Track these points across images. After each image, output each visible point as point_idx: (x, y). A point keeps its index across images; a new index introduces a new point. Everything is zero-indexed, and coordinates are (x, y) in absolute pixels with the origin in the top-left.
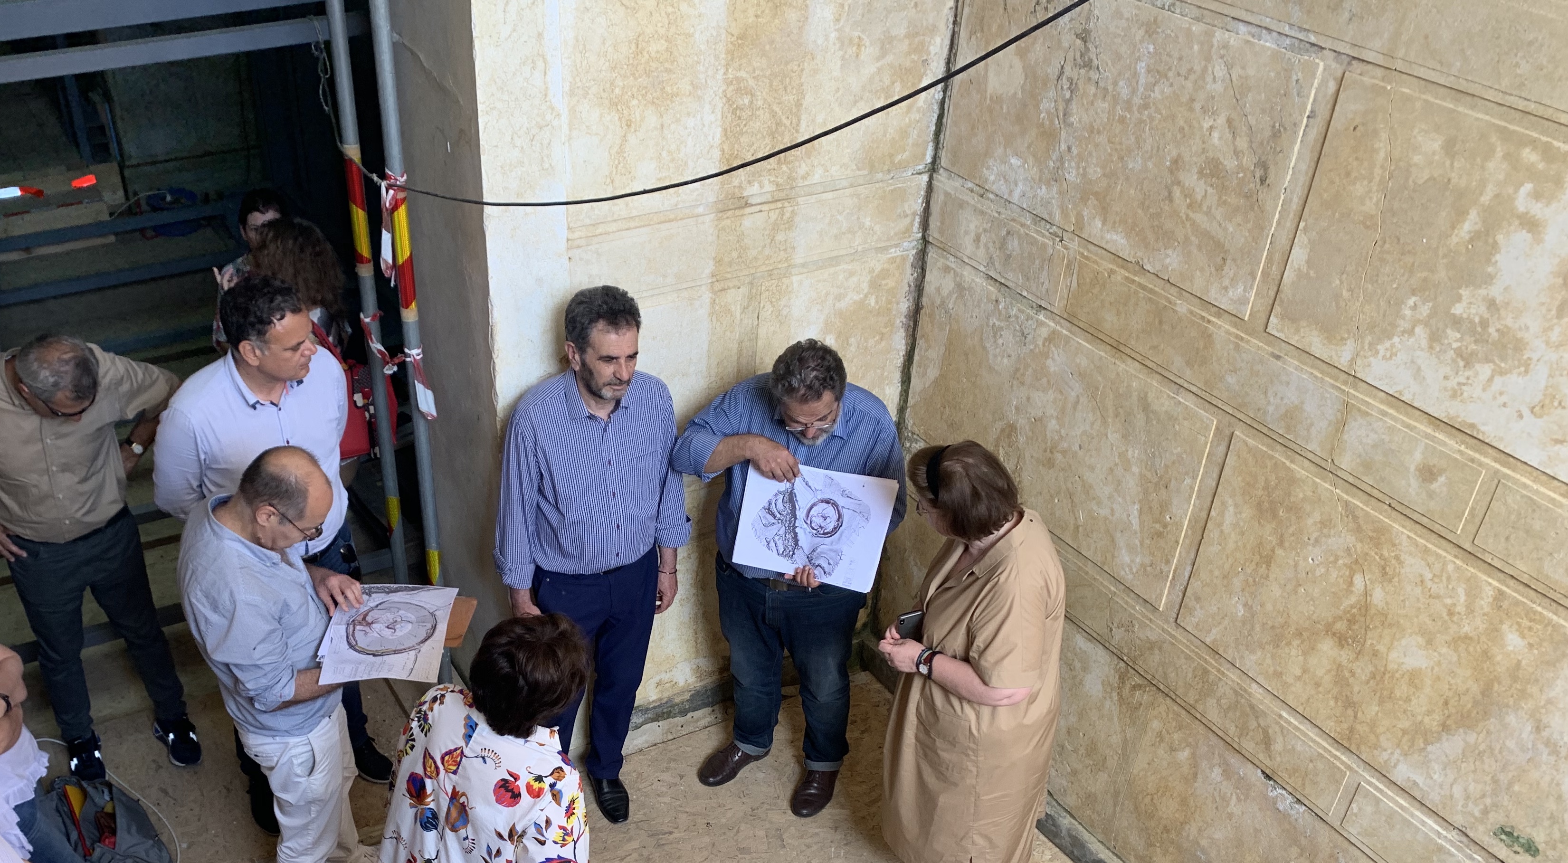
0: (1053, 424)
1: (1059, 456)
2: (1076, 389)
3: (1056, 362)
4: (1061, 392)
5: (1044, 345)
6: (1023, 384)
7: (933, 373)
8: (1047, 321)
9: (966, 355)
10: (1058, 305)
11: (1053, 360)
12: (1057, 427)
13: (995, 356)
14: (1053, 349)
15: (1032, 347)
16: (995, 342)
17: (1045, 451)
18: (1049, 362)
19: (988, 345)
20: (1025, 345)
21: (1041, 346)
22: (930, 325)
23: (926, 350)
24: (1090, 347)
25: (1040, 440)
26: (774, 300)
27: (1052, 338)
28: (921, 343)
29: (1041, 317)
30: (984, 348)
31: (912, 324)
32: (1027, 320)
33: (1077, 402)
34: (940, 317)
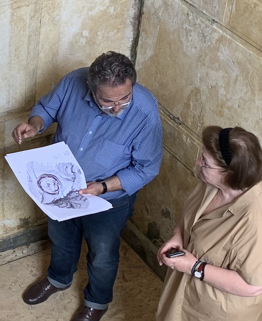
0: (222, 91)
1: (226, 111)
2: (235, 71)
3: (224, 54)
4: (227, 72)
5: (216, 43)
6: (204, 65)
7: (150, 53)
8: (218, 29)
9: (170, 44)
10: (224, 21)
11: (222, 53)
12: (225, 93)
13: (187, 47)
14: (222, 46)
15: (209, 44)
16: (187, 38)
17: (218, 106)
18: (219, 54)
19: (183, 40)
20: (205, 42)
21: (214, 44)
22: (148, 24)
23: (146, 39)
24: (244, 47)
25: (214, 100)
26: (50, 12)
27: (221, 39)
28: (142, 34)
29: (215, 27)
30: (181, 42)
31: (137, 22)
32: (206, 27)
33: (236, 80)
34: (154, 20)
